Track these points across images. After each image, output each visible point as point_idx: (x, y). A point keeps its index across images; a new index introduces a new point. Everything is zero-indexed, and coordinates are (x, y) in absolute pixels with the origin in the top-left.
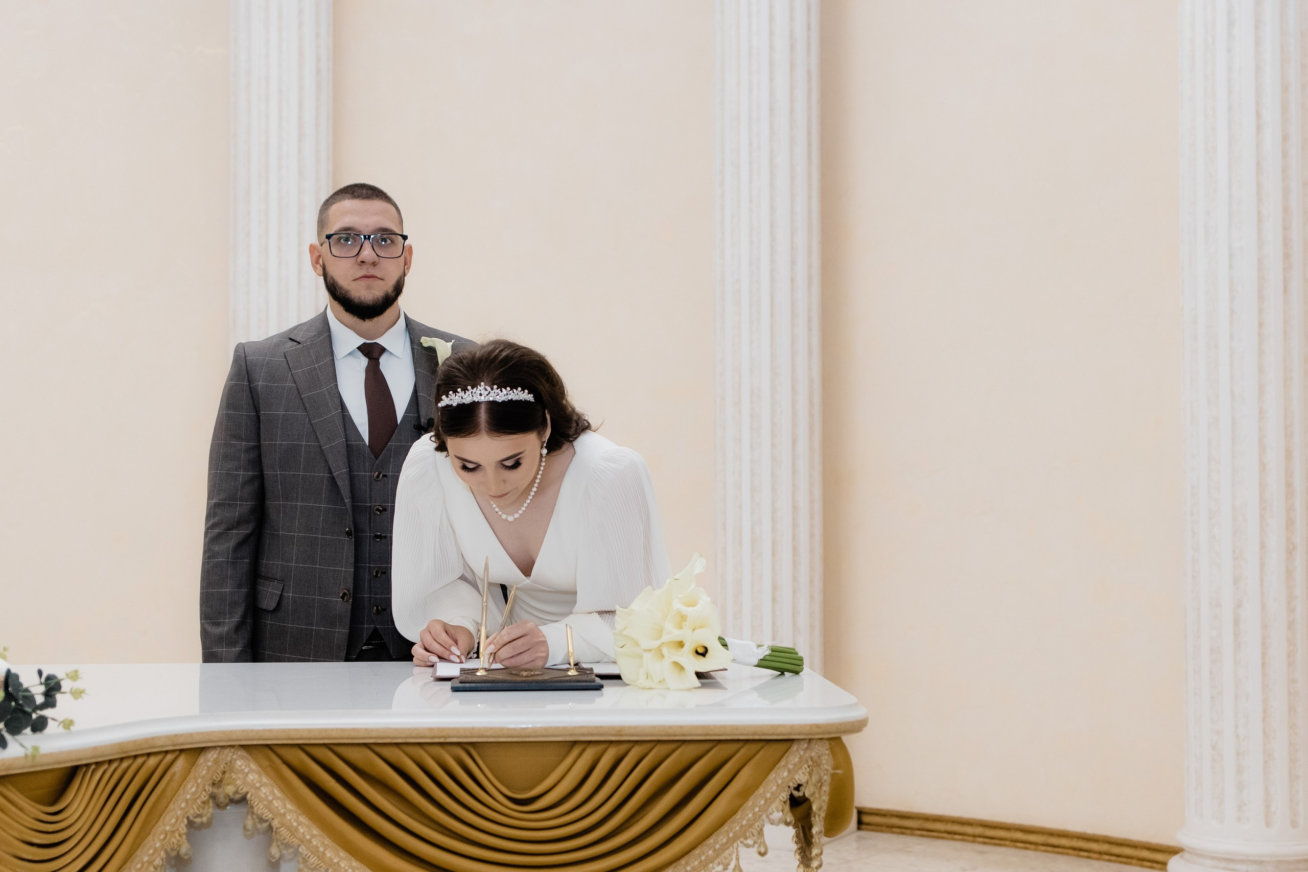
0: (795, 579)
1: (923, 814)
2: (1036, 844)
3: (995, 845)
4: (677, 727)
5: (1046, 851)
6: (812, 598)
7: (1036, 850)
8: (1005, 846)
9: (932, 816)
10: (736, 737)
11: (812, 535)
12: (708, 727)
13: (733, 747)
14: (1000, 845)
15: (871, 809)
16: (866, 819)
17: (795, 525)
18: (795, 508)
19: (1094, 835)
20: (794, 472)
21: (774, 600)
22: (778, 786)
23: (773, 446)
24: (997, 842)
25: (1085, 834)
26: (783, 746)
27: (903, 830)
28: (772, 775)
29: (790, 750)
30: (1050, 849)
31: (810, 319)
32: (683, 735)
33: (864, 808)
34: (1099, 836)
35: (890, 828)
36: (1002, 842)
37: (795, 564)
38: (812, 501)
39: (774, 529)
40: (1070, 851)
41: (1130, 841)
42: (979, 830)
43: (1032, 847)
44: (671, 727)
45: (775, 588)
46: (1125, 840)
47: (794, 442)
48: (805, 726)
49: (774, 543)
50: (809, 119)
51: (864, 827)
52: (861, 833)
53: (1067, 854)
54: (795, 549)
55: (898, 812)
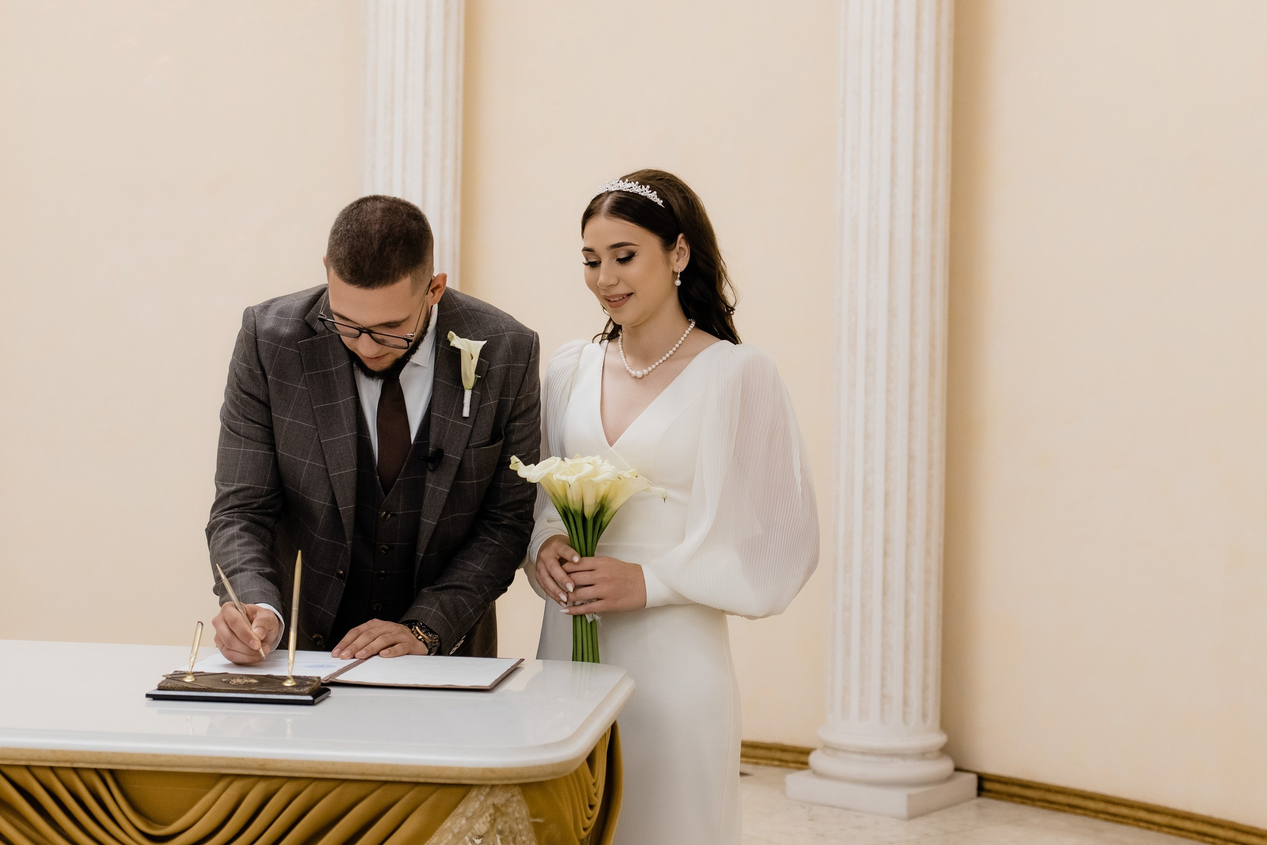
0: (909, 531)
1: (1045, 785)
2: (1159, 825)
3: (1117, 822)
4: (328, 763)
5: (1170, 833)
6: (928, 552)
7: (1159, 831)
8: (1127, 824)
9: (1054, 786)
10: (397, 779)
11: (929, 486)
12: (364, 765)
13: (397, 791)
14: (1122, 823)
15: (992, 775)
16: (988, 785)
17: (910, 476)
18: (911, 458)
19: (1221, 820)
20: (911, 418)
21: (885, 554)
22: (454, 835)
23: (888, 391)
24: (1120, 819)
25: (1211, 818)
26: (459, 791)
27: (1024, 800)
28: (447, 824)
29: (468, 796)
30: (1173, 831)
31: (933, 258)
32: (337, 773)
33: (986, 774)
34: (1224, 821)
35: (1011, 797)
36: (1124, 820)
37: (909, 516)
38: (930, 450)
39: (887, 479)
40: (1194, 836)
41: (1257, 829)
42: (1101, 806)
43: (1155, 827)
44: (321, 763)
45: (887, 540)
46: (1252, 828)
47: (912, 387)
48: (476, 769)
49: (887, 494)
50: (938, 44)
51: (984, 793)
52: (981, 800)
53: (1191, 838)
54: (910, 501)
55: (1019, 780)
